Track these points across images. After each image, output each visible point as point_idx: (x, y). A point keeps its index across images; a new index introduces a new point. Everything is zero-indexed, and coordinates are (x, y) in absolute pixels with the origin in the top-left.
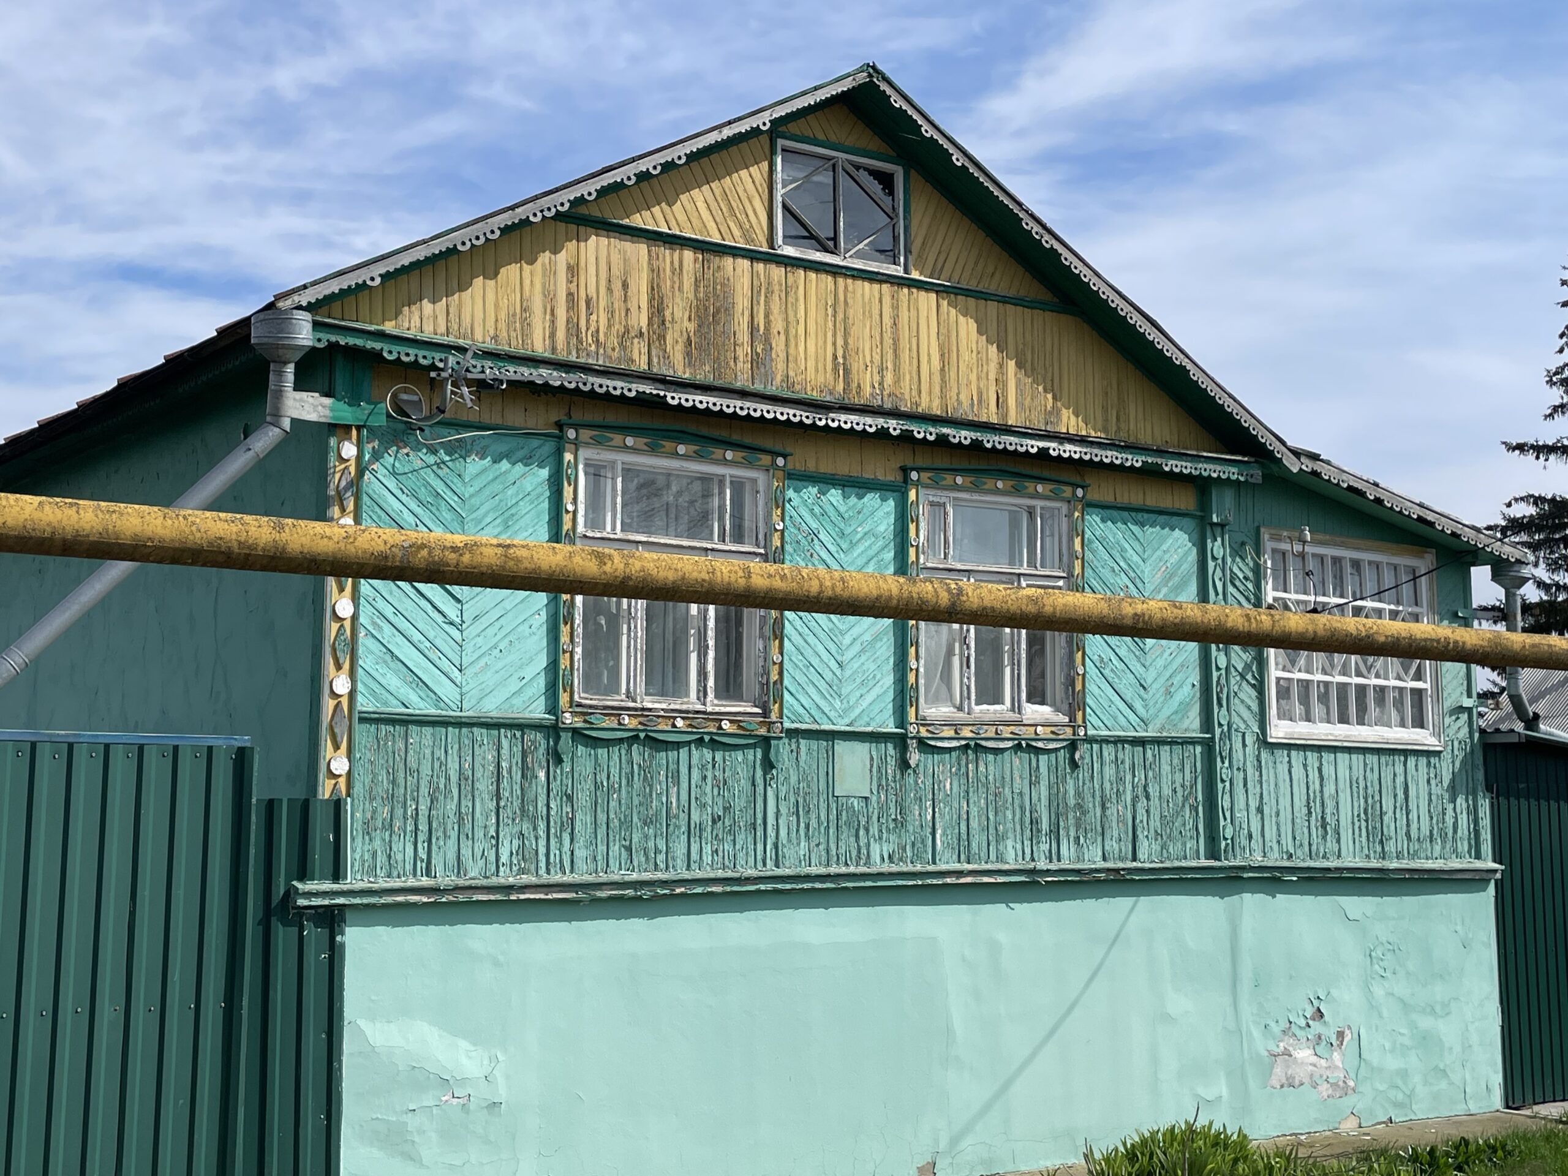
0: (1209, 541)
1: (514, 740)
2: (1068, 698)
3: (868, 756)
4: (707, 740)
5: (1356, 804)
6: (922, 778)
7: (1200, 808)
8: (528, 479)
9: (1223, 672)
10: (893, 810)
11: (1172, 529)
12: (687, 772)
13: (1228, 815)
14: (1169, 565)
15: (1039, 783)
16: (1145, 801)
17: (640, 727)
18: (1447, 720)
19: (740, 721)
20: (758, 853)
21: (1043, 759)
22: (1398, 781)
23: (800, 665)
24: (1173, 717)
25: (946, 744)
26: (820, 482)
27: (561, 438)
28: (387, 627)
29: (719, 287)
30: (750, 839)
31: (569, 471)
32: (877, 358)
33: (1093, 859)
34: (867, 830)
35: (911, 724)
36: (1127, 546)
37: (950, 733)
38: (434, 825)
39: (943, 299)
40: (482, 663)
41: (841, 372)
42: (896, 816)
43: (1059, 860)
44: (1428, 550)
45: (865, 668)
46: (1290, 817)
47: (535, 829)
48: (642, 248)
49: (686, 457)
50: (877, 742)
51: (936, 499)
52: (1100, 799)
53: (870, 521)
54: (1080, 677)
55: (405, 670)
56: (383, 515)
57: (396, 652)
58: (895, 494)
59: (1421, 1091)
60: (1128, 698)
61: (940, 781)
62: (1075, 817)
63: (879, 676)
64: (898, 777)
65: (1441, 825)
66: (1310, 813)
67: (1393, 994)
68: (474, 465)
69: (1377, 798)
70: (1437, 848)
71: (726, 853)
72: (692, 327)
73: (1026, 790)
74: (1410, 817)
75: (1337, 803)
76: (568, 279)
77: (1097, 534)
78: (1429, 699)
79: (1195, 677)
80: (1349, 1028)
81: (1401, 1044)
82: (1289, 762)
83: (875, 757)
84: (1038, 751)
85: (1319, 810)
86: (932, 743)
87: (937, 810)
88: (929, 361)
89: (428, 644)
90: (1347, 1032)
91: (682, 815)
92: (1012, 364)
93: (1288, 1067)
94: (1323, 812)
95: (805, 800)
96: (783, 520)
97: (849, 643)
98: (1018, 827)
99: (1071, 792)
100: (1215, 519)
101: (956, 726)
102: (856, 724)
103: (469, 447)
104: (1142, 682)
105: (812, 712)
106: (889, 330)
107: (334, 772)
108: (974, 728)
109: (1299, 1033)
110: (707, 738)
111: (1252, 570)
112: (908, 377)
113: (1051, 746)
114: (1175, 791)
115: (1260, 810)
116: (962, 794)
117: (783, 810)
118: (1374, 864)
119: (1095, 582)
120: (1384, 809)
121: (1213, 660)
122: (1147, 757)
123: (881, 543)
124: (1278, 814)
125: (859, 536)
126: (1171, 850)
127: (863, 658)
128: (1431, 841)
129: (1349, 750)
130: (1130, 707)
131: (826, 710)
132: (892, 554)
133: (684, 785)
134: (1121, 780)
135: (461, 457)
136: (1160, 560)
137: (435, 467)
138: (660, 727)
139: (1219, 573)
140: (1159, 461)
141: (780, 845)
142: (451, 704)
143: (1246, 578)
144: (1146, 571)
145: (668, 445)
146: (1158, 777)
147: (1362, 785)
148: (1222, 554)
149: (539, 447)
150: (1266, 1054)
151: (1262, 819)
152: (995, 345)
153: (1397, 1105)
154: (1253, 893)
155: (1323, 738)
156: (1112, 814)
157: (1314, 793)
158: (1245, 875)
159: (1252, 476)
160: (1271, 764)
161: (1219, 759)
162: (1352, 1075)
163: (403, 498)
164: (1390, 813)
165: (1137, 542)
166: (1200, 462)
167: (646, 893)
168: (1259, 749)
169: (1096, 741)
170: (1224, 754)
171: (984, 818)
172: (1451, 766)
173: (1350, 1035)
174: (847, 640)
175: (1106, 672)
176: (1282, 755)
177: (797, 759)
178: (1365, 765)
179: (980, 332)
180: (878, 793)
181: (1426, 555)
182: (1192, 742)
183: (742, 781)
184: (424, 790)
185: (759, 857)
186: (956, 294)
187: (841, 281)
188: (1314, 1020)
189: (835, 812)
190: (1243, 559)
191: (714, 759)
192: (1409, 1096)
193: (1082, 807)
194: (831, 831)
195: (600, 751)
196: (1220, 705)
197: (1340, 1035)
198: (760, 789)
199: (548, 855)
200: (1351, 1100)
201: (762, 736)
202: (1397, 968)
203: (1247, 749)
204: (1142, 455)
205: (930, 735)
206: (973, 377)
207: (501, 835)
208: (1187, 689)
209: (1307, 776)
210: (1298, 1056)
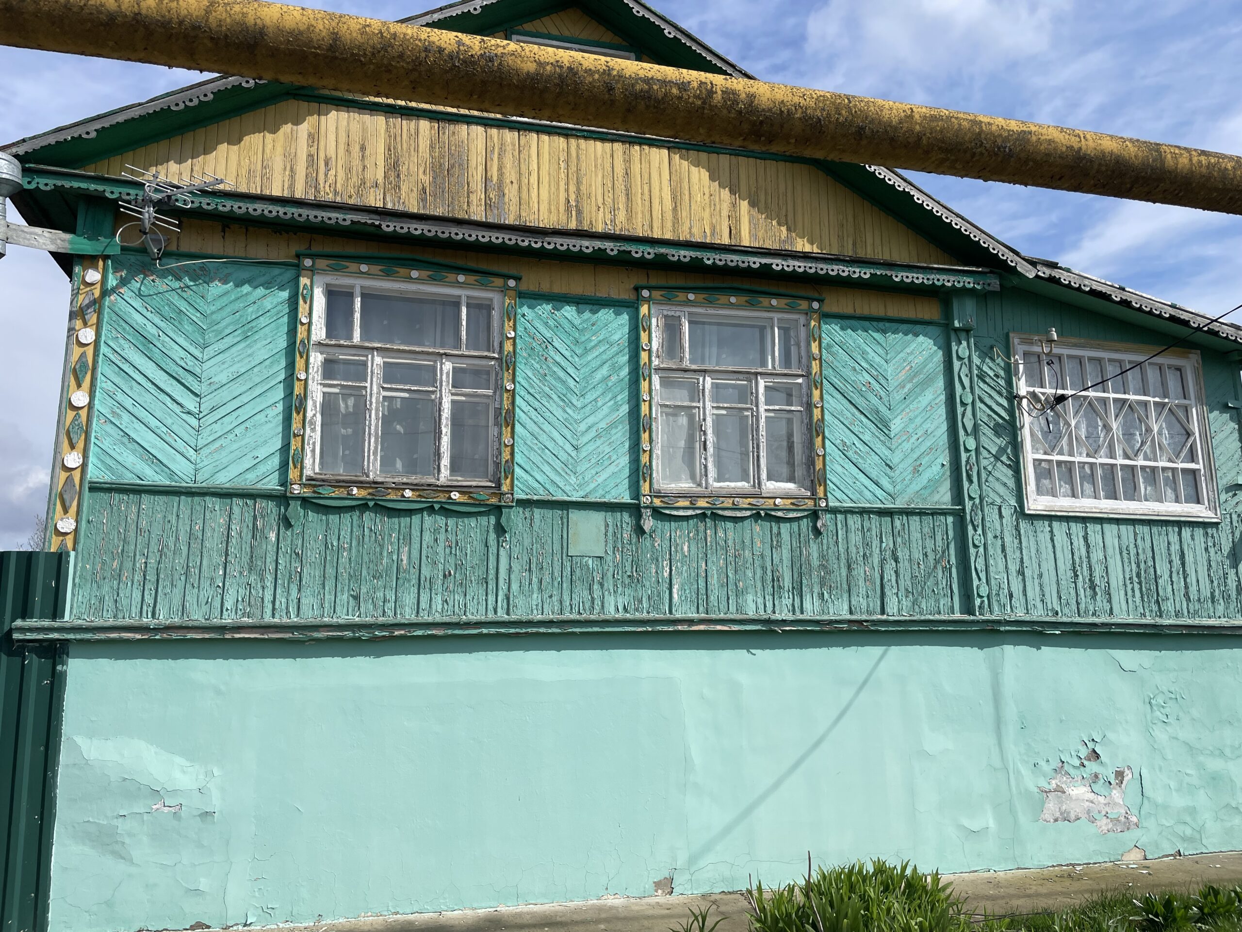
0: (954, 344)
1: (246, 508)
2: (810, 476)
3: (603, 523)
4: (436, 508)
5: (1127, 569)
6: (659, 542)
7: (954, 570)
8: (268, 299)
9: (973, 453)
10: (628, 568)
11: (916, 335)
12: (419, 534)
13: (983, 576)
14: (913, 365)
15: (780, 547)
16: (894, 564)
17: (369, 497)
18: (1223, 497)
19: (471, 493)
20: (489, 602)
21: (785, 528)
22: (1172, 548)
23: (535, 448)
24: (922, 492)
25: (681, 513)
26: (553, 300)
27: (297, 266)
28: (126, 416)
29: (453, 148)
30: (482, 591)
31: (305, 292)
32: (609, 201)
33: (839, 610)
34: (602, 585)
35: (644, 496)
36: (868, 349)
37: (686, 503)
38: (162, 576)
39: (675, 154)
40: (217, 445)
41: (574, 213)
42: (632, 572)
43: (802, 613)
44: (1193, 351)
45: (599, 450)
46: (1054, 579)
47: (262, 580)
48: (380, 120)
49: (418, 280)
50: (612, 512)
51: (670, 313)
52: (845, 561)
53: (604, 332)
54: (821, 458)
55: (141, 450)
56: (128, 328)
57: (133, 435)
58: (629, 310)
59: (1212, 827)
60: (873, 475)
61: (677, 545)
62: (819, 576)
63: (614, 457)
64: (634, 540)
65: (1222, 588)
66: (1076, 576)
67: (1177, 739)
68: (216, 288)
69: (1150, 563)
70: (1221, 608)
71: (456, 603)
72: (426, 179)
73: (768, 553)
74: (1188, 580)
75: (1107, 568)
76: (308, 145)
77: (837, 340)
78: (1203, 478)
79: (945, 458)
80: (1129, 768)
81: (1188, 784)
82: (1051, 532)
83: (610, 524)
84: (779, 520)
85: (1086, 573)
86: (667, 512)
87: (674, 568)
88: (661, 203)
89: (164, 429)
90: (1127, 772)
91: (412, 570)
92: (744, 205)
93: (1061, 803)
94: (1091, 575)
95: (538, 559)
96: (515, 330)
97: (584, 430)
98: (759, 584)
99: (815, 555)
100: (957, 324)
101: (692, 497)
102: (590, 496)
103: (212, 274)
104: (888, 462)
105: (547, 486)
106: (621, 179)
107: (62, 531)
108: (710, 500)
109: (1072, 771)
110: (437, 507)
111: (1004, 369)
112: (640, 215)
113: (791, 515)
114: (926, 555)
115: (1021, 573)
116: (700, 556)
117: (516, 566)
118: (1148, 620)
119: (836, 380)
120: (1158, 573)
121: (962, 443)
122: (895, 525)
123: (615, 349)
124: (1041, 576)
125: (592, 344)
126: (924, 605)
127: (599, 442)
128: (1213, 602)
129: (1118, 521)
130: (877, 484)
131: (561, 485)
132: (626, 358)
133: (416, 546)
134: (868, 545)
135: (205, 282)
136: (904, 361)
137: (179, 291)
138: (388, 497)
139: (965, 370)
140: (889, 273)
141: (511, 596)
142: (185, 477)
143: (997, 376)
144: (890, 370)
145: (402, 271)
146: (908, 543)
147: (1133, 552)
148: (968, 354)
149: (280, 275)
150: (1036, 790)
151: (1024, 580)
152: (727, 189)
153: (1184, 839)
154: (1015, 644)
155: (1086, 510)
156: (859, 574)
157: (1081, 558)
158: (1002, 629)
159: (989, 285)
160: (1031, 534)
161: (970, 527)
162: (1135, 811)
163: (148, 315)
164: (1166, 576)
165: (879, 346)
166: (932, 273)
167: (365, 635)
168: (1017, 520)
169: (840, 512)
170: (976, 523)
171: (723, 576)
172: (1230, 536)
173: (1130, 776)
174: (583, 427)
175: (850, 454)
176: (1043, 527)
177: (531, 525)
178: (1135, 534)
179: (712, 178)
180: (614, 553)
181: (1190, 355)
182: (944, 513)
183: (475, 542)
184: (154, 547)
185: (490, 607)
186: (688, 149)
187: (573, 141)
188: (1090, 760)
189: (569, 569)
190: (993, 360)
191: (446, 525)
192: (1199, 832)
193: (826, 567)
194: (565, 585)
195: (331, 517)
196: (971, 481)
197: (1120, 775)
198: (493, 549)
199: (274, 602)
200: (1133, 835)
201: (492, 505)
202: (1181, 714)
203: (1004, 521)
204: (870, 268)
205: (663, 505)
206: (706, 215)
207: (227, 584)
208: (936, 469)
209: (1072, 544)
210: (1071, 793)
